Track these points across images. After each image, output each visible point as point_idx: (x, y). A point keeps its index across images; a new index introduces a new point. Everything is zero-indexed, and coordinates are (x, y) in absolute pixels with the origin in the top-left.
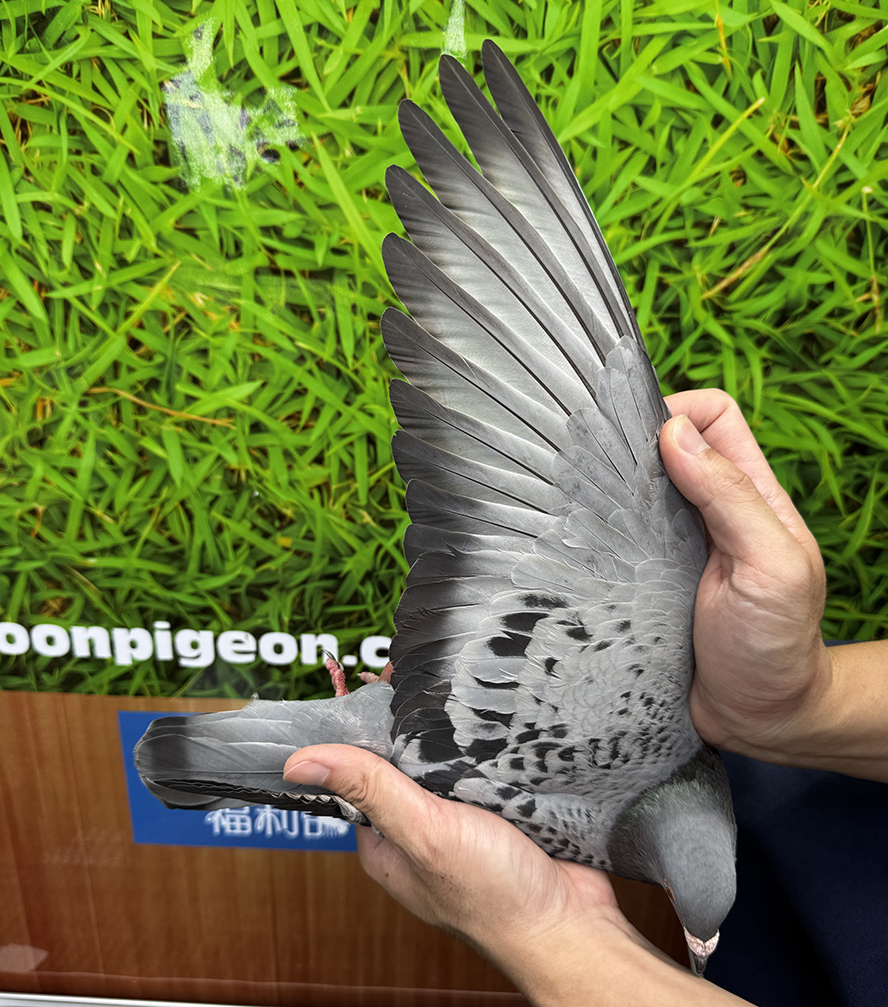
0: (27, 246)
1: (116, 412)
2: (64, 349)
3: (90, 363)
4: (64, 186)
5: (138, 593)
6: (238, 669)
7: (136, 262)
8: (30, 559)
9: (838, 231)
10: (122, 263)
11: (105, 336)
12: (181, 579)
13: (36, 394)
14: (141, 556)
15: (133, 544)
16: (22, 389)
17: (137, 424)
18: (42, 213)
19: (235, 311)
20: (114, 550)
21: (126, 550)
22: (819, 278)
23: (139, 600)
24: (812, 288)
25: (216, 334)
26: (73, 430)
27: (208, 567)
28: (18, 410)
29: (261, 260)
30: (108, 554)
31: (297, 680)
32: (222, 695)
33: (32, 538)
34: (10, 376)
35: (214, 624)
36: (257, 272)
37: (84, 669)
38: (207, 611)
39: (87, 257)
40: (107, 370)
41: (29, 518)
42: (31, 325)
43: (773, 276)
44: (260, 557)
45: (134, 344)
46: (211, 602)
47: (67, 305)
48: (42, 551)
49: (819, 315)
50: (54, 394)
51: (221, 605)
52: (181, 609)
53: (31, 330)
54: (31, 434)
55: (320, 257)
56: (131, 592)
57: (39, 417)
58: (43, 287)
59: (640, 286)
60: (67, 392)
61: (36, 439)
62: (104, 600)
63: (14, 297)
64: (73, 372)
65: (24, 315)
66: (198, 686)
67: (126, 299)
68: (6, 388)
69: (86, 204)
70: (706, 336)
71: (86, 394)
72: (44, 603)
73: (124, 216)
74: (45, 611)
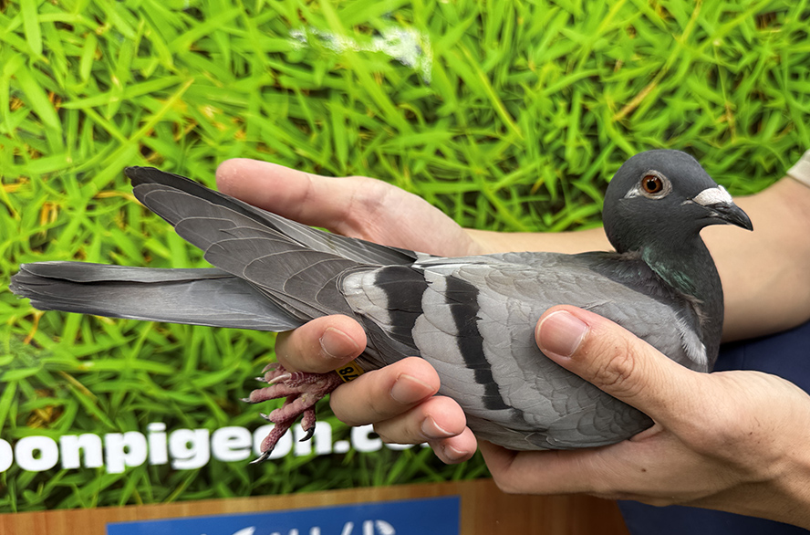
0: (46, 60)
1: (123, 215)
2: (74, 156)
3: (101, 168)
4: (87, 9)
5: (134, 395)
6: (233, 467)
7: (152, 78)
8: (22, 366)
9: (701, 72)
10: (139, 78)
11: (118, 144)
12: (178, 377)
13: (43, 199)
14: (140, 357)
15: (131, 344)
16: (27, 194)
17: (143, 226)
18: (64, 33)
19: (241, 123)
20: (113, 352)
21: (124, 352)
22: (692, 105)
23: (135, 402)
24: (688, 112)
25: (223, 142)
26: (79, 234)
27: (206, 364)
28: (22, 216)
29: (267, 79)
30: (106, 356)
31: (292, 473)
32: (215, 496)
33: (26, 344)
34: (16, 181)
35: (210, 423)
36: (263, 89)
37: (73, 481)
38: (203, 409)
39: (105, 72)
40: (117, 176)
41: (25, 324)
42: (43, 132)
43: (660, 104)
44: (258, 350)
45: (146, 151)
46: (207, 400)
47: (82, 115)
48: (36, 358)
49: (694, 132)
50: (62, 199)
51: (217, 402)
52: (177, 409)
53: (43, 138)
54: (33, 239)
55: (318, 78)
56: (127, 395)
57: (44, 222)
58: (59, 98)
59: (569, 109)
60: (76, 196)
61: (39, 243)
62: (99, 405)
63: (28, 107)
64: (82, 178)
65: (36, 124)
66: (192, 488)
67: (140, 111)
68: (12, 194)
69: (108, 26)
70: (618, 149)
71: (95, 198)
72: (33, 413)
73: (144, 38)
74: (33, 422)
